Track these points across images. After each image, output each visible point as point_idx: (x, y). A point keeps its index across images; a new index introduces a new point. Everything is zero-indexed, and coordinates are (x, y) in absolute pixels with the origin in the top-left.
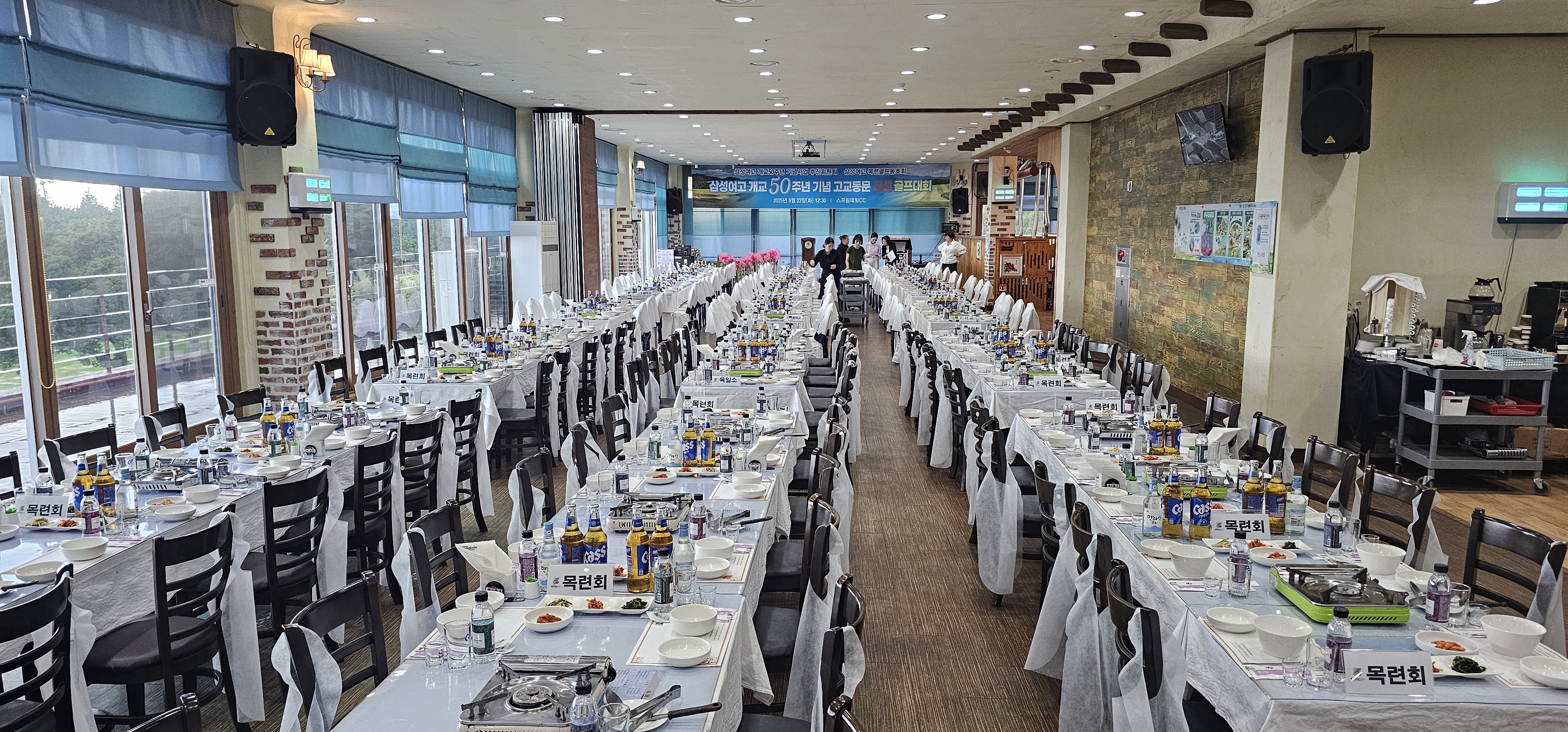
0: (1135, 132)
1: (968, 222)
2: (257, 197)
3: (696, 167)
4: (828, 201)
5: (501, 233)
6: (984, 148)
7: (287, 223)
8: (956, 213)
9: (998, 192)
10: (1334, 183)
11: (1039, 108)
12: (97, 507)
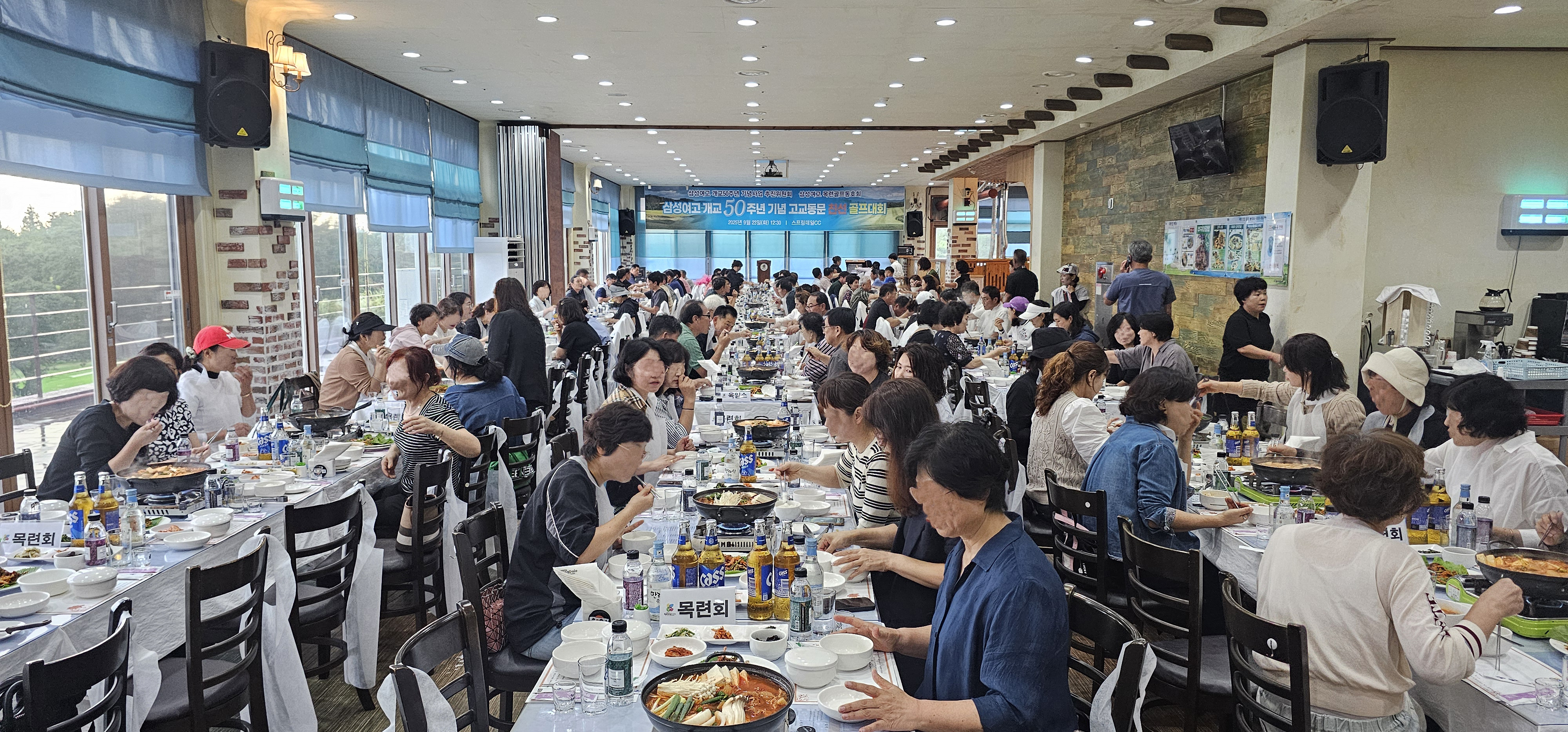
0: (1116, 149)
1: (922, 245)
2: (225, 204)
3: (650, 188)
4: (783, 223)
5: (463, 250)
6: (946, 169)
7: (258, 231)
8: (910, 235)
9: (958, 214)
10: (1348, 194)
11: (1014, 127)
12: (103, 534)
